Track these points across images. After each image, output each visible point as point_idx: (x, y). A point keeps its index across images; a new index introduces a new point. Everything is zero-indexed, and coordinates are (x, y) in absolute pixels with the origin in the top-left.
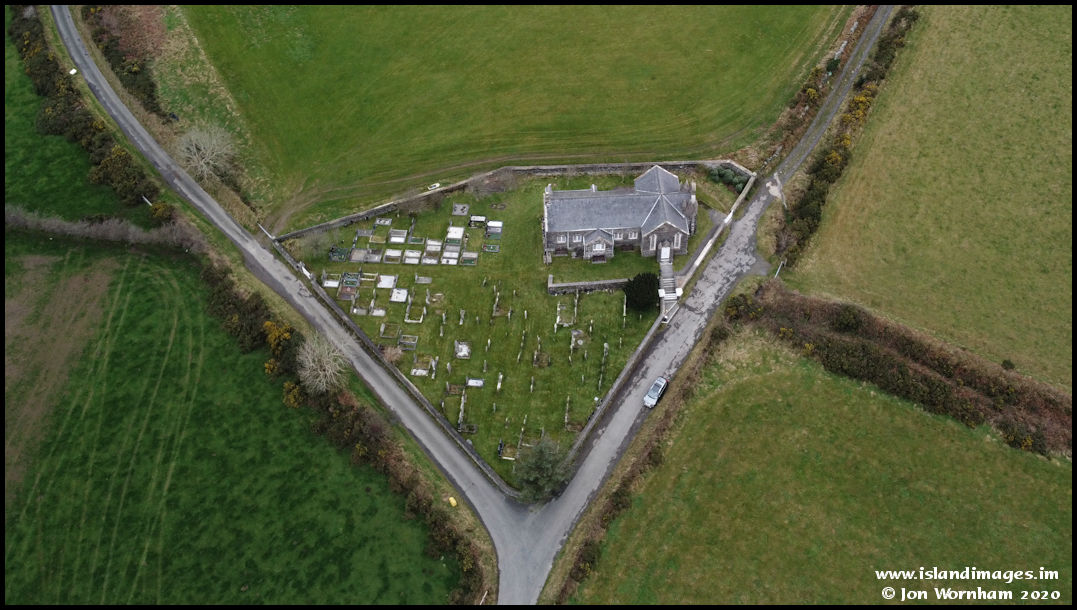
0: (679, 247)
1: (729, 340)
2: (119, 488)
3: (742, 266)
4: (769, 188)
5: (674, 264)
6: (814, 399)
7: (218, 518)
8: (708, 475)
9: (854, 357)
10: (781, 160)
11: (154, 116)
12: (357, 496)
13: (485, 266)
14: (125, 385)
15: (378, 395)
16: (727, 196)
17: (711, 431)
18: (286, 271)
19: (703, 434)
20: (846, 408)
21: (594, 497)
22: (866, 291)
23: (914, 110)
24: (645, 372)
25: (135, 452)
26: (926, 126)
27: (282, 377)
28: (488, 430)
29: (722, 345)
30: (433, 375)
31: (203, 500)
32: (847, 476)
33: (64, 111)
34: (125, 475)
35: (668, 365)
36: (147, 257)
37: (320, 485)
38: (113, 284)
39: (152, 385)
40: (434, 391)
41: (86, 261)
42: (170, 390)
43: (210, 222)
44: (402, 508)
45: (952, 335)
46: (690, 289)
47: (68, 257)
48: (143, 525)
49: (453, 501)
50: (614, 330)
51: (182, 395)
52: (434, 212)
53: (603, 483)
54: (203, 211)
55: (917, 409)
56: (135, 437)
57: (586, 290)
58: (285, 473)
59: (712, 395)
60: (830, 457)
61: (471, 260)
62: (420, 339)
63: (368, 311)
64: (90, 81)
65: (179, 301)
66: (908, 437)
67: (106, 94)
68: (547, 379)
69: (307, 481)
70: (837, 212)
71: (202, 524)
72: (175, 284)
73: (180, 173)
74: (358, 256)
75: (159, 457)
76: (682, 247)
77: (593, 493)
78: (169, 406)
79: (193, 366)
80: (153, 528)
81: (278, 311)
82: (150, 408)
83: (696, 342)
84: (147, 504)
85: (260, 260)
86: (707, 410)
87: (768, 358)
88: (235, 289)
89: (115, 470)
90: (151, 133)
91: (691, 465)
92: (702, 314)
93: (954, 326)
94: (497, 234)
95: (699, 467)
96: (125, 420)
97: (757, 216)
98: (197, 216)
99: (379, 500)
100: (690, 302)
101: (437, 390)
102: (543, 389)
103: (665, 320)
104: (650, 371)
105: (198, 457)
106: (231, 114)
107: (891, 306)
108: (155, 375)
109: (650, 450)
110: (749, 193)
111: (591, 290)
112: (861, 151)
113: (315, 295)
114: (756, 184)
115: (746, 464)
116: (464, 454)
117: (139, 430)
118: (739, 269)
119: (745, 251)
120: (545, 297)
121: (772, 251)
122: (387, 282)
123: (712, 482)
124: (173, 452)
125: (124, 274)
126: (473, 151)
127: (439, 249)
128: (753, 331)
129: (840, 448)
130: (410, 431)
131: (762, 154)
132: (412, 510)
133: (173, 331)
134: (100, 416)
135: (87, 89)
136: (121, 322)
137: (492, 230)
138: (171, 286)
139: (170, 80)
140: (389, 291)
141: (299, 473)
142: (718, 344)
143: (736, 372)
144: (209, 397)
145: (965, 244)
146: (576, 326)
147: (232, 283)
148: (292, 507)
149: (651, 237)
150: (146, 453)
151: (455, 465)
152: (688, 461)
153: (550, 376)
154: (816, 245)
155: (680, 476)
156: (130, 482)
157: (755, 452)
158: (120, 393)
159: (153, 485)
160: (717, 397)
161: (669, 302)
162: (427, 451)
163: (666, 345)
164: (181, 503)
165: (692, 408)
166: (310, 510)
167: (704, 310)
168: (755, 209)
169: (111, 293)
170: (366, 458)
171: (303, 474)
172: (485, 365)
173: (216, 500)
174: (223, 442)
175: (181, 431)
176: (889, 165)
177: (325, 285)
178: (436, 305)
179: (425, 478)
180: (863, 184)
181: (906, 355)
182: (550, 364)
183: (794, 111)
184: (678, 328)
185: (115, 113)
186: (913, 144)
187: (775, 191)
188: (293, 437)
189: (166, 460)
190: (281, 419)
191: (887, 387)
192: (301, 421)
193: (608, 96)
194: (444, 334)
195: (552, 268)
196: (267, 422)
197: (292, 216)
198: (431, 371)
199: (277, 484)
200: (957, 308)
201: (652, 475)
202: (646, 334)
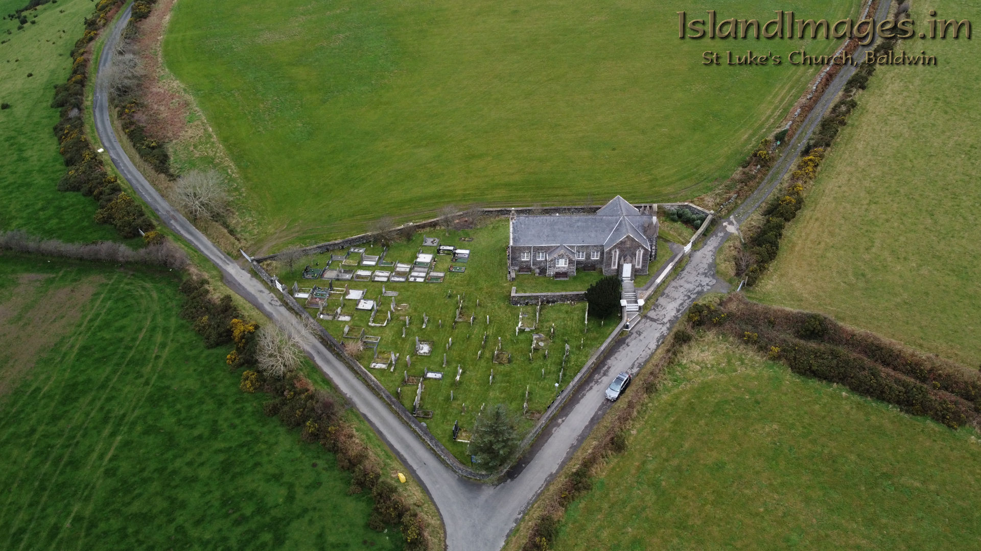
0: (640, 267)
1: (693, 343)
2: (60, 458)
3: (702, 286)
4: (726, 226)
5: (635, 282)
6: (783, 397)
7: (155, 486)
8: (675, 462)
9: (823, 359)
10: (736, 206)
11: (163, 176)
12: (302, 470)
13: (451, 283)
14: (87, 372)
15: (335, 384)
16: (686, 231)
17: (676, 423)
18: (260, 286)
19: (668, 425)
20: (817, 407)
21: (552, 478)
22: (829, 307)
23: (860, 170)
24: (607, 371)
25: (84, 427)
26: (874, 181)
27: (242, 369)
28: (444, 416)
29: (685, 348)
30: (393, 368)
31: (143, 470)
32: (824, 469)
33: (84, 172)
34: (68, 446)
35: (630, 365)
36: (132, 275)
37: (265, 459)
38: (97, 294)
39: (114, 372)
40: (392, 381)
41: (76, 278)
42: (130, 377)
43: (196, 250)
44: (348, 483)
45: (921, 346)
46: (652, 302)
47: (60, 274)
48: (76, 491)
49: (402, 477)
50: (575, 335)
51: (143, 380)
52: (405, 243)
53: (562, 466)
54: (193, 242)
55: (893, 411)
56: (87, 414)
57: (548, 302)
58: (231, 447)
59: (676, 391)
60: (804, 450)
61: (438, 278)
62: (381, 339)
63: (335, 316)
64: (114, 157)
65: (156, 307)
66: (887, 435)
67: (125, 165)
68: (507, 374)
69: (252, 456)
70: (794, 246)
71: (137, 492)
72: (155, 295)
73: (177, 217)
74: (330, 275)
75: (106, 432)
76: (643, 266)
77: (551, 475)
78: (126, 390)
79: (157, 357)
80: (85, 494)
81: (247, 314)
82: (107, 391)
83: (658, 346)
84: (84, 473)
85: (238, 278)
86: (672, 405)
87: (733, 361)
88: (209, 296)
89: (59, 442)
90: (158, 190)
91: (656, 453)
92: (663, 324)
93: (922, 338)
94: (464, 258)
95: (664, 455)
96: (81, 400)
97: (715, 248)
98: (186, 246)
99: (325, 476)
100: (652, 314)
101: (395, 381)
102: (502, 382)
103: (627, 327)
104: (612, 370)
105: (146, 432)
106: (231, 176)
107: (855, 320)
108: (118, 365)
109: (612, 435)
110: (707, 230)
111: (553, 302)
112: (813, 199)
113: (285, 304)
114: (713, 222)
115: (714, 454)
116: (418, 437)
117: (92, 409)
118: (700, 288)
119: (705, 275)
120: (508, 307)
121: (732, 273)
122: (354, 294)
123: (679, 469)
124: (122, 428)
125: (108, 287)
126: (446, 200)
127: (408, 270)
128: (717, 335)
129: (814, 442)
130: (365, 416)
131: (718, 200)
132: (357, 483)
133: (144, 330)
134: (57, 397)
135: (110, 161)
136: (97, 323)
137: (459, 256)
138: (151, 296)
139: (183, 154)
140: (357, 302)
141: (245, 449)
142: (681, 345)
143: (700, 371)
144: (167, 383)
145: (924, 271)
146: (537, 330)
147: (207, 292)
148: (233, 478)
149: (613, 252)
150: (95, 428)
151: (408, 447)
152: (652, 449)
153: (511, 372)
154: (775, 270)
155: (644, 463)
156: (72, 452)
157: (724, 443)
158: (81, 378)
159: (95, 455)
160: (681, 393)
161: (630, 313)
162: (380, 433)
163: (627, 349)
164: (119, 473)
165: (655, 402)
166: (253, 482)
167: (665, 320)
168: (712, 243)
169: (92, 301)
170: (315, 436)
171: (249, 450)
172: (445, 361)
173: (155, 470)
174: (173, 420)
175: (133, 410)
176: (841, 210)
177: (296, 296)
178: (401, 313)
179: (375, 456)
180: (817, 224)
181: (876, 361)
182: (510, 361)
183: (747, 170)
184: (640, 335)
185: (129, 177)
186: (863, 194)
187: (731, 229)
188: (245, 417)
189: (113, 434)
190: (236, 402)
191: (859, 388)
192: (254, 404)
193: (572, 162)
194: (406, 335)
195: (515, 283)
196: (221, 404)
197: (273, 246)
198: (390, 365)
199: (221, 457)
200: (924, 323)
201: (614, 461)
202: (607, 337)
